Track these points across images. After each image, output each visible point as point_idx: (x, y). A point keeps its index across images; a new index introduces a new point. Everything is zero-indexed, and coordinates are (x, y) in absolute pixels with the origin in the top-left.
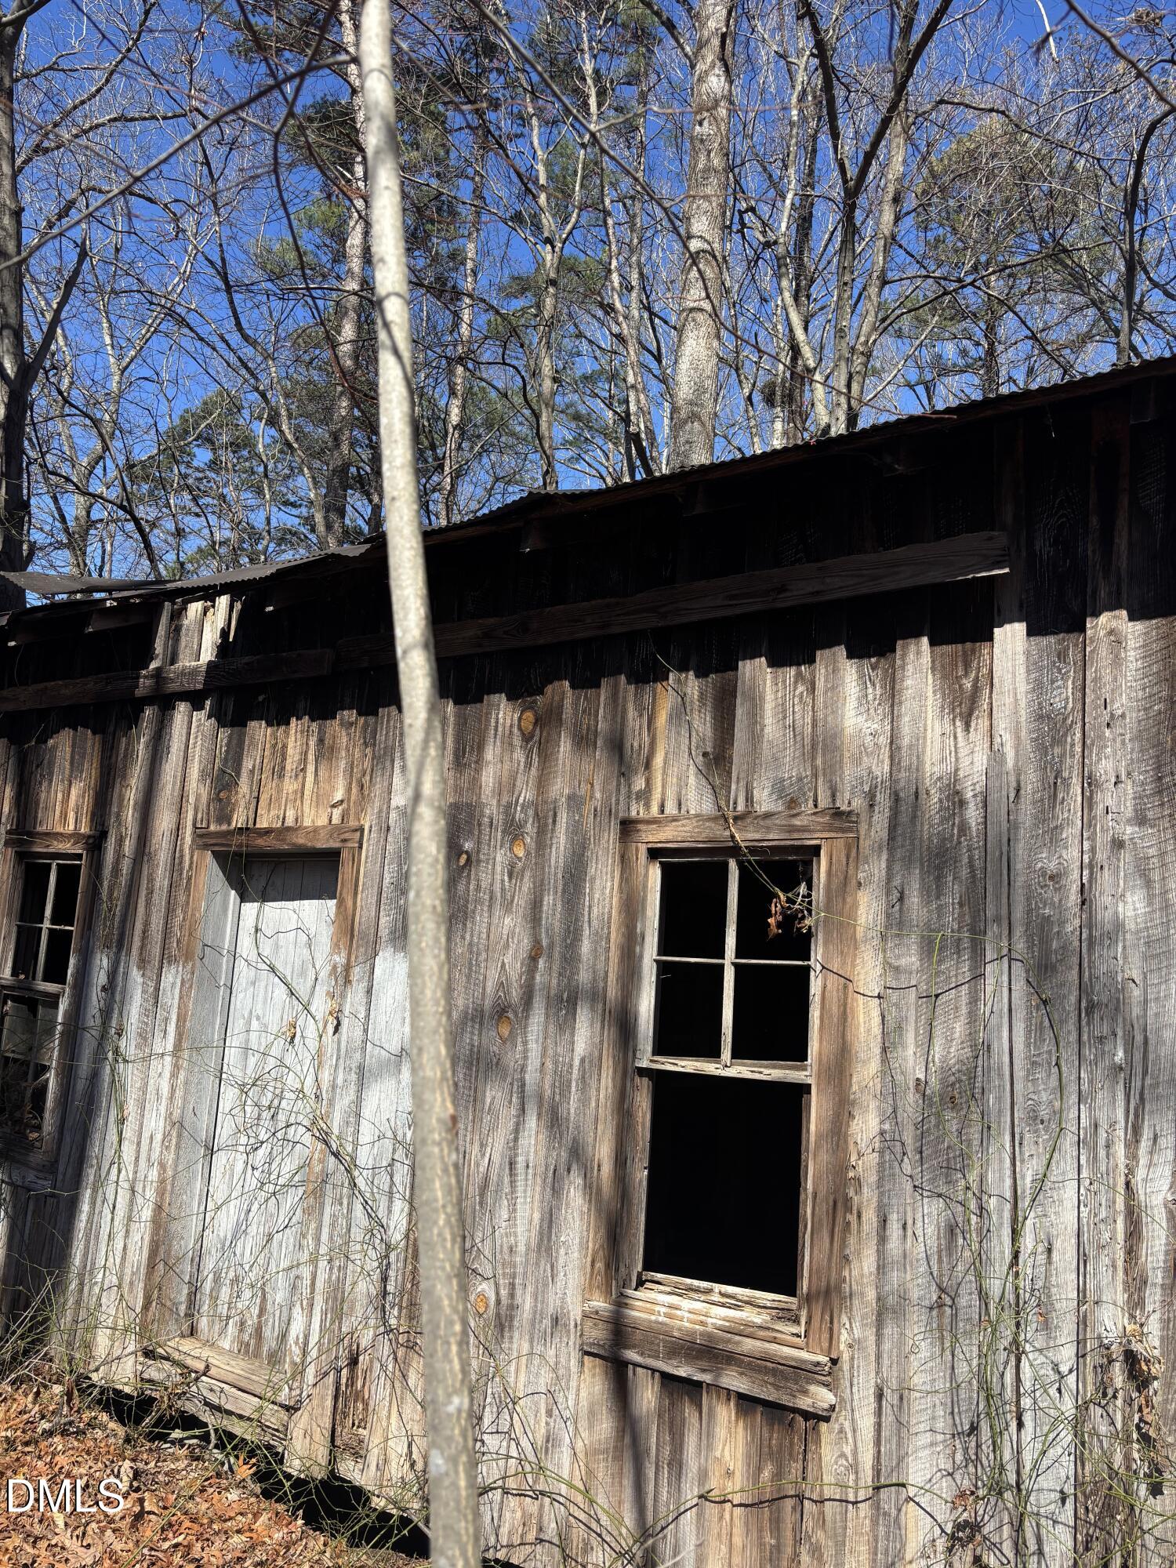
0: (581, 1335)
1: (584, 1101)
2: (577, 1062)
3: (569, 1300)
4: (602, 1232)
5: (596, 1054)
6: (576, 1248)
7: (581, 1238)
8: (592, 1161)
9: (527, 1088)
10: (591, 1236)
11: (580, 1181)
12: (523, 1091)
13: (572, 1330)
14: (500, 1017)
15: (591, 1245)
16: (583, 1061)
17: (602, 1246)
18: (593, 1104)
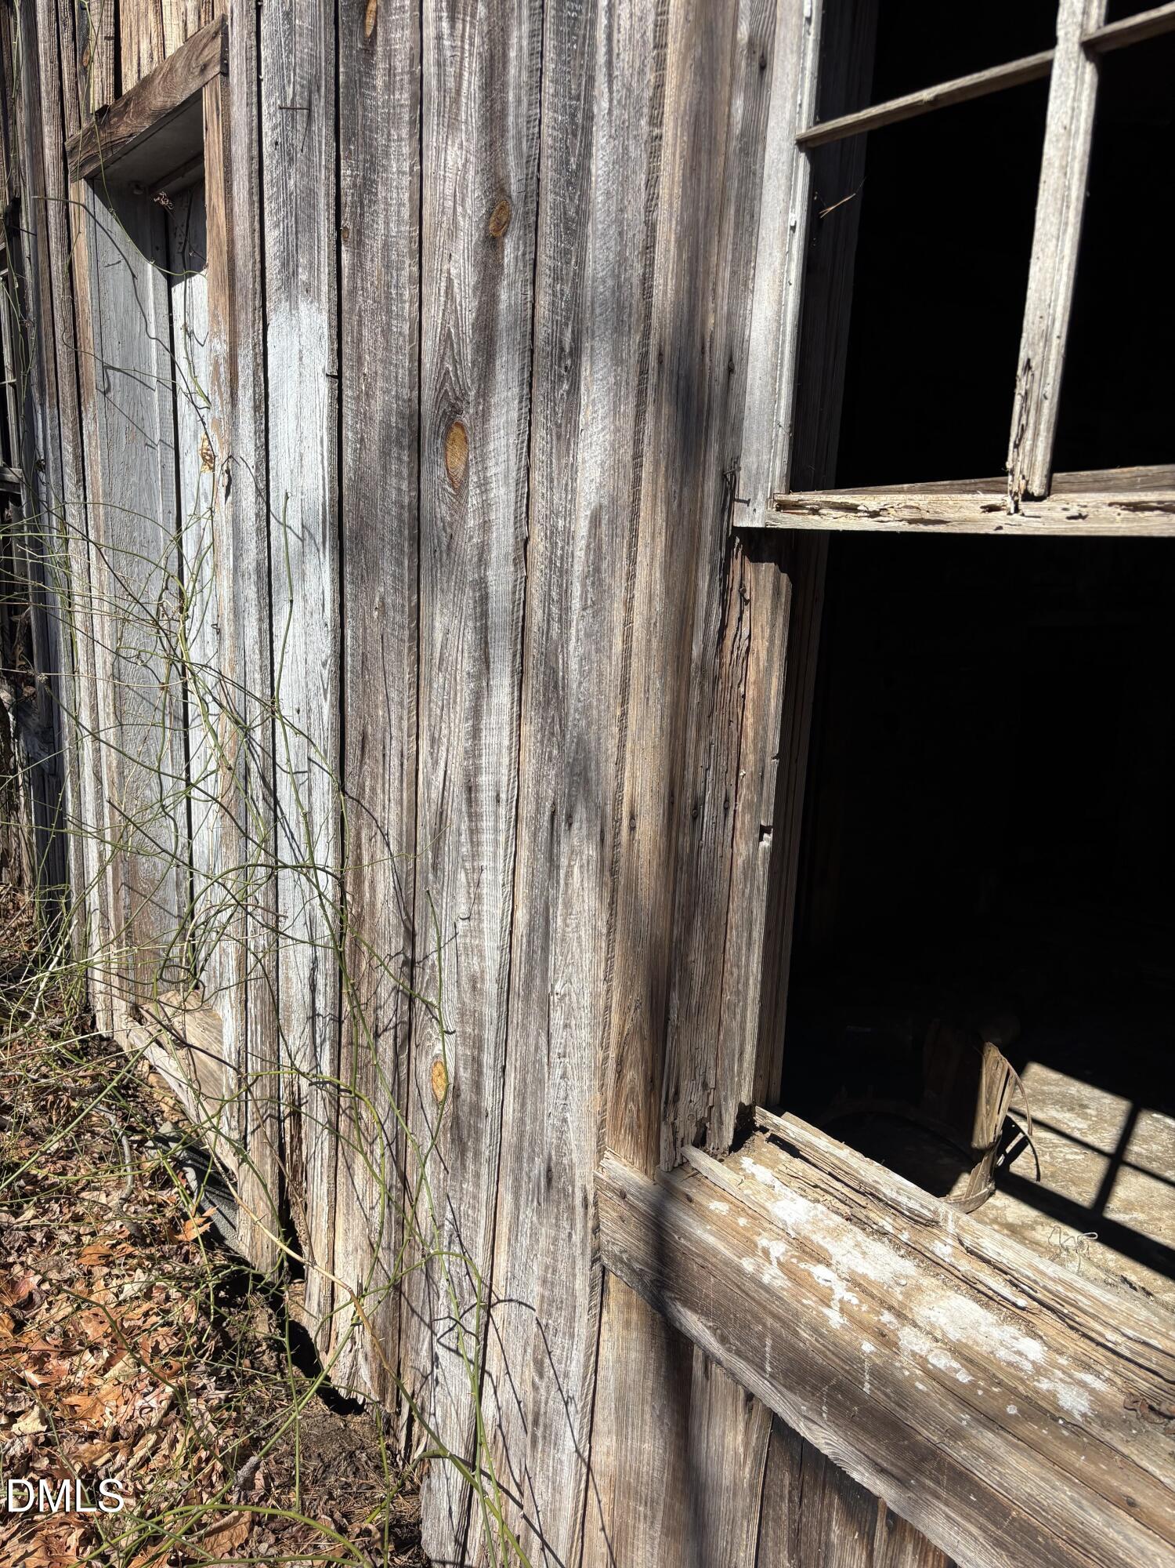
0: (596, 1230)
1: (597, 638)
2: (582, 527)
3: (571, 1136)
4: (639, 990)
5: (625, 497)
6: (585, 1016)
7: (595, 996)
8: (618, 802)
9: (492, 604)
10: (616, 997)
11: (591, 851)
12: (484, 615)
13: (579, 1210)
14: (449, 428)
15: (615, 1018)
16: (595, 521)
17: (638, 1029)
18: (618, 646)
